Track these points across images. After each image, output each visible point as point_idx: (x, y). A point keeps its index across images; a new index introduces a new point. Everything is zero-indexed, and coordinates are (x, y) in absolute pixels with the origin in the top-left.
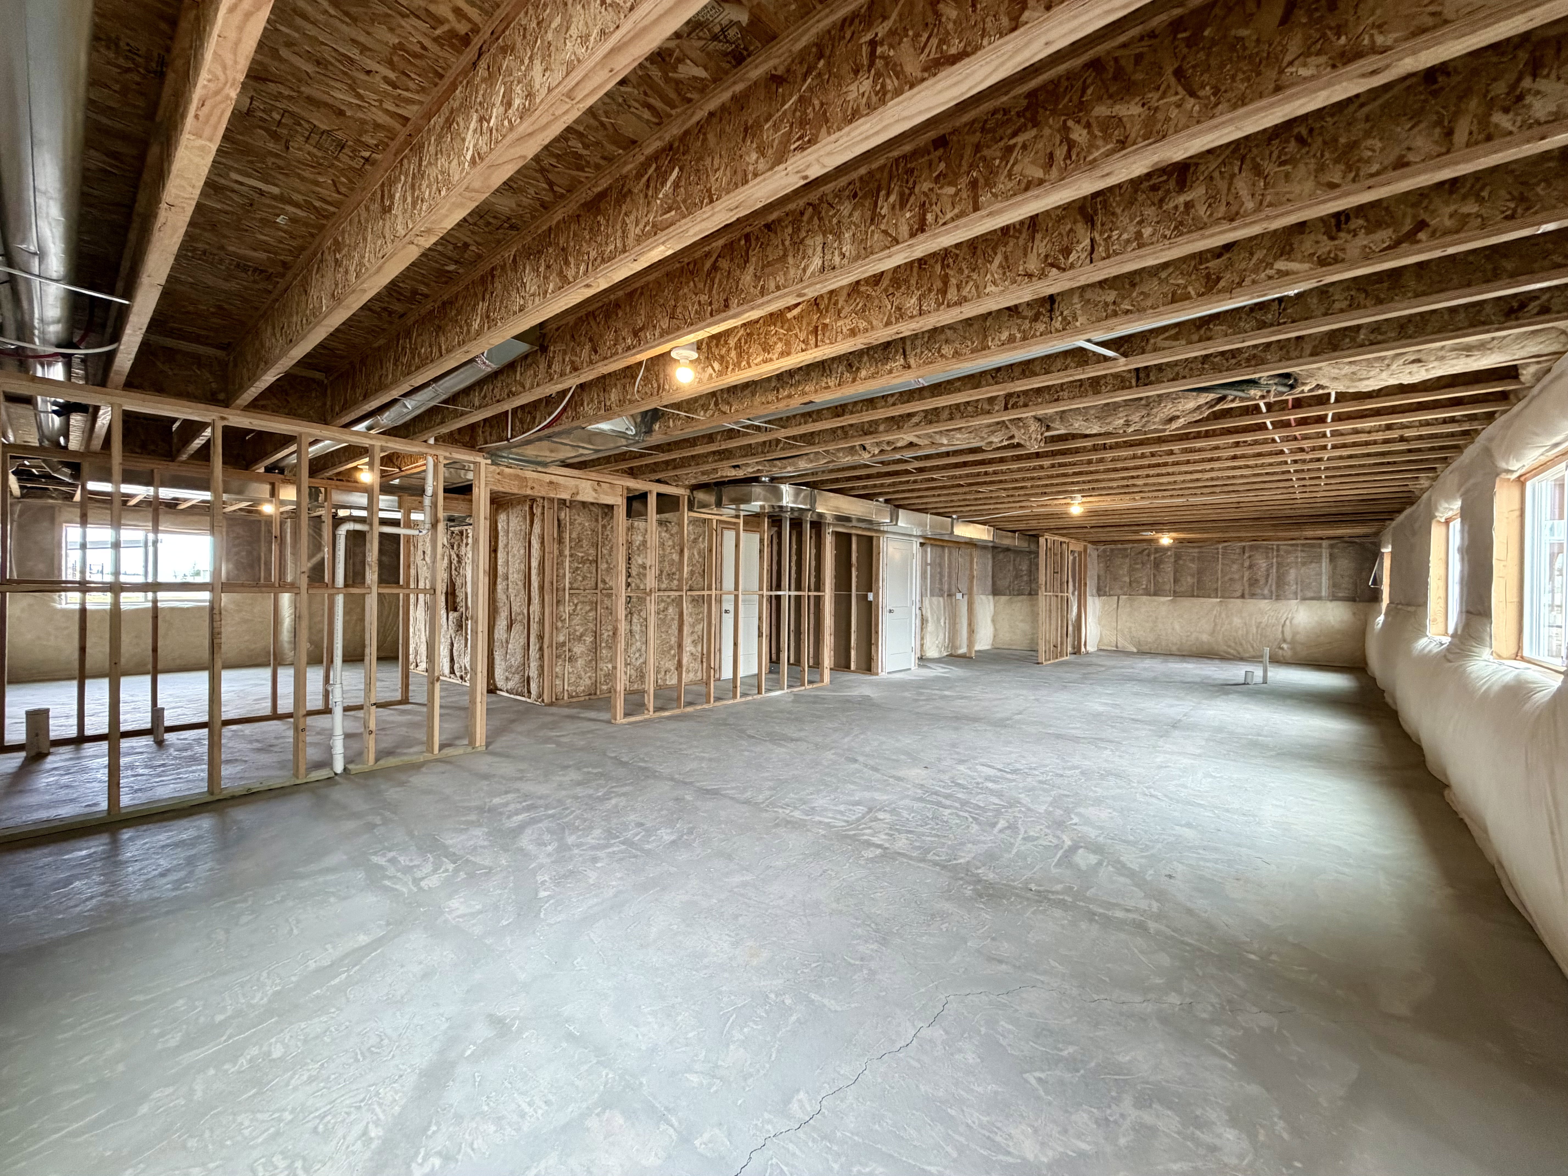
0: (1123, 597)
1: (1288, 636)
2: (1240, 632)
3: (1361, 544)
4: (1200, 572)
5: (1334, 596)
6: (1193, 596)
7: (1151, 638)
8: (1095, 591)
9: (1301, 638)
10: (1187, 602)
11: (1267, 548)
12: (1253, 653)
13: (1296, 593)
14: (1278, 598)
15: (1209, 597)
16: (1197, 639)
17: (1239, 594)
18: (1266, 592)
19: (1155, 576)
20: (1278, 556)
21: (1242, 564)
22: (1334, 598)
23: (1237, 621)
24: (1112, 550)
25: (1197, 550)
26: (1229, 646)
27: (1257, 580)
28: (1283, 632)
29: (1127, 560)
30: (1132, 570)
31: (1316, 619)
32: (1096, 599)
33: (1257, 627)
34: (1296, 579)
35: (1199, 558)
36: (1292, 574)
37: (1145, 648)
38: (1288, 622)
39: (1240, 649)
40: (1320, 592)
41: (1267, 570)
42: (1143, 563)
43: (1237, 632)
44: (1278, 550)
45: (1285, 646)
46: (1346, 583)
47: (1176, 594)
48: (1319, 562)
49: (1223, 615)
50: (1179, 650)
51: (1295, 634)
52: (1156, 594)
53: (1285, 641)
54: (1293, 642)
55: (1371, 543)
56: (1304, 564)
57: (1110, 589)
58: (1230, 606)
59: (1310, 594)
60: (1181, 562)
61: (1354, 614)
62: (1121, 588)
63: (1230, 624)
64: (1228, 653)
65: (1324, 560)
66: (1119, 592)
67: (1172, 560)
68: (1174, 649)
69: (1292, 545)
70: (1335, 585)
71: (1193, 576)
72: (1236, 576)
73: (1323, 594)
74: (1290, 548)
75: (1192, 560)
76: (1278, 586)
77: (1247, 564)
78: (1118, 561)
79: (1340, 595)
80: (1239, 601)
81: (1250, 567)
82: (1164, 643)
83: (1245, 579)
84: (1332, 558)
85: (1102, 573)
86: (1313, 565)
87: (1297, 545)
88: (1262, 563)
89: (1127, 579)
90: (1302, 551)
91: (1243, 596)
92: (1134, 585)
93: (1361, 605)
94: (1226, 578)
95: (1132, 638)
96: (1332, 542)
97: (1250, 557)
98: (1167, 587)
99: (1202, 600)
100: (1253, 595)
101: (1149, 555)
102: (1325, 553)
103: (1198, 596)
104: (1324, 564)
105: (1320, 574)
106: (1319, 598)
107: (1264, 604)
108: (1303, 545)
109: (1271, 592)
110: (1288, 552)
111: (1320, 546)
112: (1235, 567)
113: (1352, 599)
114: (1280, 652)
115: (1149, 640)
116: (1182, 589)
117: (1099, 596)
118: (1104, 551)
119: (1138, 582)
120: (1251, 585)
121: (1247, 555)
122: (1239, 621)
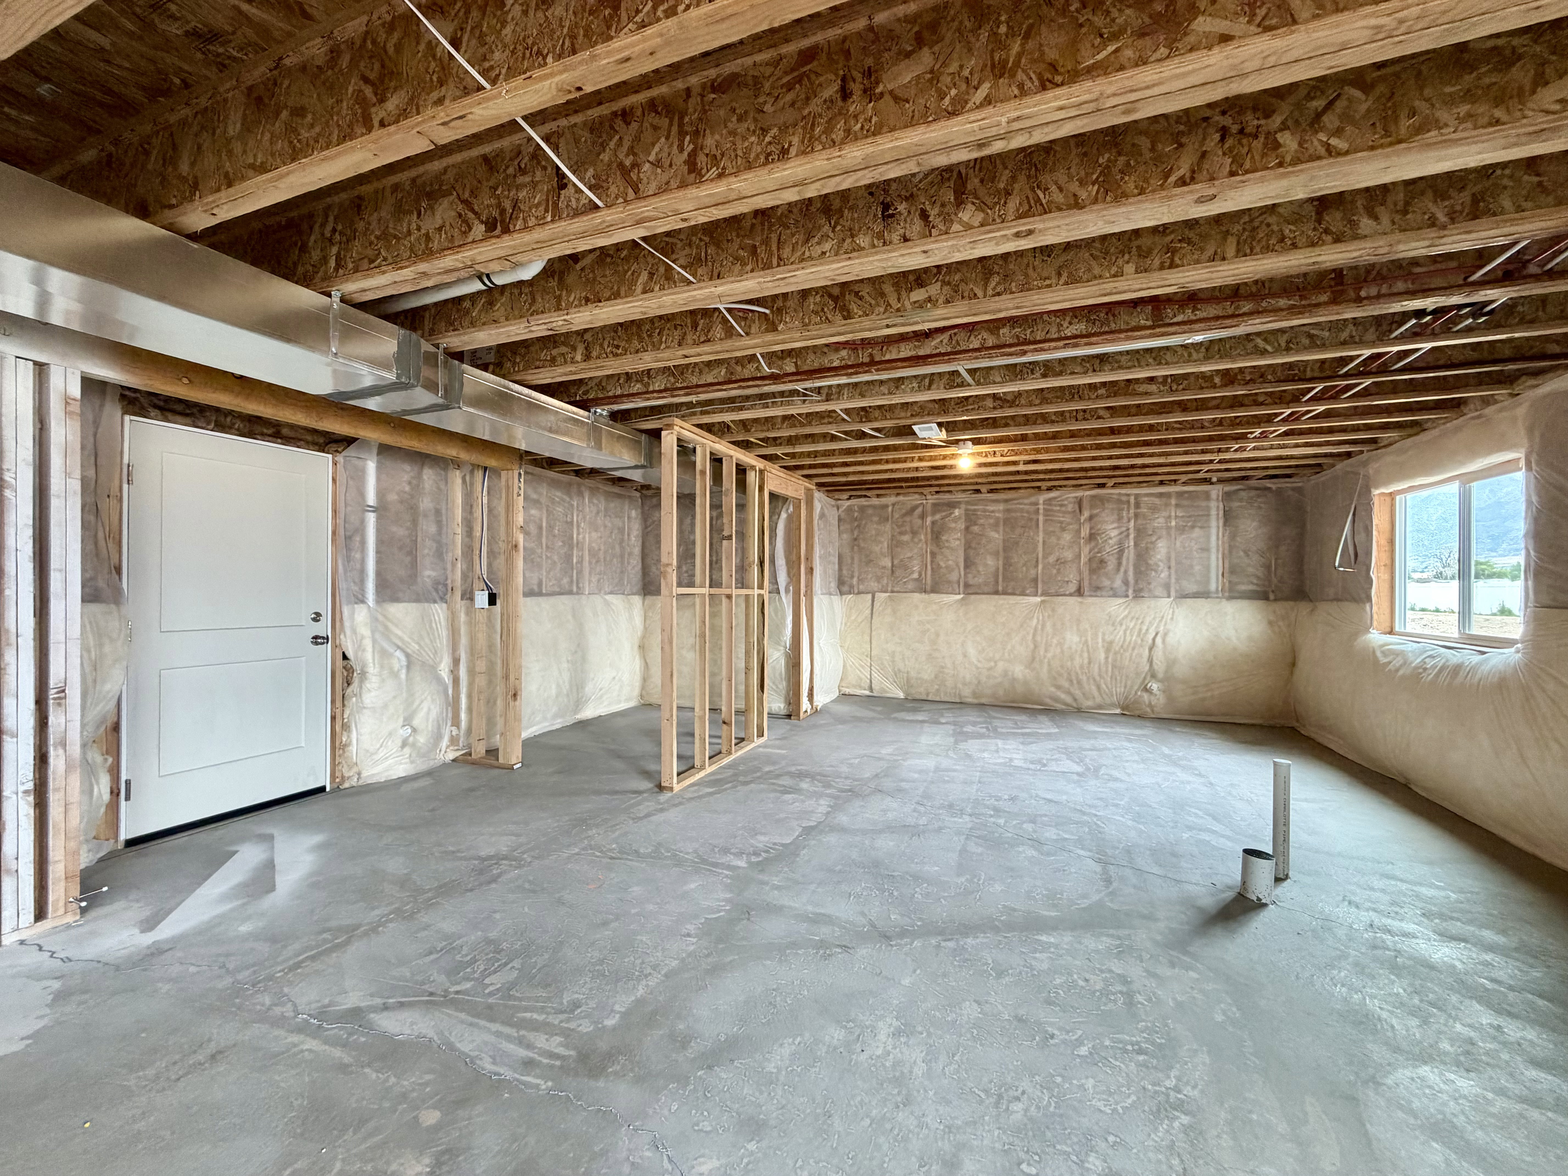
0: (881, 596)
1: (1160, 667)
2: (1077, 661)
3: (1279, 492)
4: (1008, 547)
5: (1231, 590)
6: (996, 593)
7: (928, 674)
8: (833, 585)
9: (1181, 670)
10: (987, 604)
11: (1119, 501)
12: (1099, 700)
13: (1167, 587)
14: (1138, 595)
15: (1023, 594)
16: (1005, 673)
17: (1072, 588)
18: (1118, 583)
19: (933, 555)
20: (1136, 516)
21: (1078, 531)
22: (1232, 594)
23: (1072, 639)
24: (862, 509)
25: (1001, 507)
26: (1058, 687)
27: (1102, 561)
28: (1150, 661)
29: (887, 527)
30: (895, 544)
31: (1206, 633)
32: (836, 599)
33: (1108, 650)
34: (1169, 559)
35: (1006, 521)
36: (1161, 550)
37: (920, 692)
38: (1159, 640)
39: (1078, 693)
40: (1208, 582)
41: (1120, 543)
42: (914, 533)
43: (1072, 659)
44: (1137, 505)
45: (1155, 686)
46: (1252, 565)
47: (969, 589)
48: (1205, 527)
49: (1049, 628)
50: (974, 694)
51: (1171, 663)
52: (934, 590)
53: (1153, 676)
54: (1168, 679)
55: (1293, 489)
56: (1181, 530)
57: (860, 580)
58: (1060, 610)
59: (1192, 588)
60: (976, 529)
61: (1270, 623)
62: (878, 579)
63: (1060, 644)
64: (1057, 700)
65: (1213, 523)
66: (874, 585)
67: (961, 525)
68: (967, 694)
69: (1161, 495)
70: (1232, 571)
71: (996, 554)
72: (1069, 555)
73: (1213, 587)
74: (1157, 501)
75: (995, 526)
76: (1138, 573)
77: (1085, 532)
78: (872, 528)
79: (1243, 588)
80: (1073, 601)
81: (1092, 537)
82: (950, 683)
83: (1083, 559)
84: (1228, 517)
85: (846, 551)
86: (1197, 532)
87: (1168, 495)
88: (1111, 531)
89: (887, 562)
90: (1177, 506)
91: (1079, 592)
92: (898, 572)
93: (1281, 607)
94: (1052, 559)
95: (897, 673)
96: (1228, 488)
97: (1091, 518)
98: (954, 577)
99: (1013, 599)
100: (1097, 589)
101: (923, 517)
102: (1215, 508)
103: (1005, 593)
104: (1214, 531)
105: (1206, 550)
106: (1203, 594)
107: (1115, 607)
108: (1180, 495)
109: (1126, 583)
110: (1154, 509)
111: (1207, 496)
112: (1067, 537)
113: (1262, 595)
114: (1146, 696)
115: (926, 677)
116: (980, 580)
117: (842, 593)
118: (850, 509)
119: (906, 568)
120: (1092, 571)
121: (1086, 514)
122: (1076, 639)
